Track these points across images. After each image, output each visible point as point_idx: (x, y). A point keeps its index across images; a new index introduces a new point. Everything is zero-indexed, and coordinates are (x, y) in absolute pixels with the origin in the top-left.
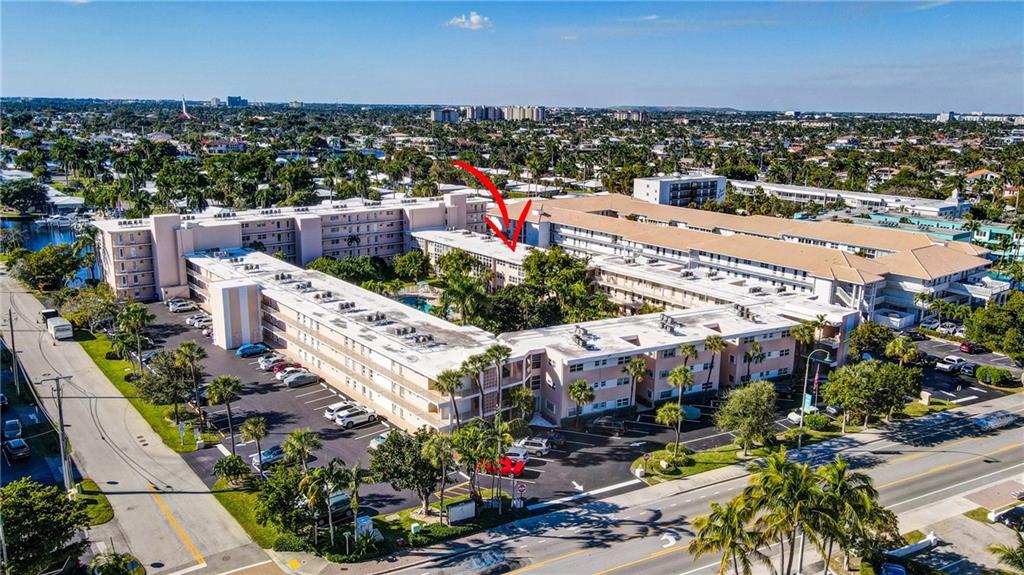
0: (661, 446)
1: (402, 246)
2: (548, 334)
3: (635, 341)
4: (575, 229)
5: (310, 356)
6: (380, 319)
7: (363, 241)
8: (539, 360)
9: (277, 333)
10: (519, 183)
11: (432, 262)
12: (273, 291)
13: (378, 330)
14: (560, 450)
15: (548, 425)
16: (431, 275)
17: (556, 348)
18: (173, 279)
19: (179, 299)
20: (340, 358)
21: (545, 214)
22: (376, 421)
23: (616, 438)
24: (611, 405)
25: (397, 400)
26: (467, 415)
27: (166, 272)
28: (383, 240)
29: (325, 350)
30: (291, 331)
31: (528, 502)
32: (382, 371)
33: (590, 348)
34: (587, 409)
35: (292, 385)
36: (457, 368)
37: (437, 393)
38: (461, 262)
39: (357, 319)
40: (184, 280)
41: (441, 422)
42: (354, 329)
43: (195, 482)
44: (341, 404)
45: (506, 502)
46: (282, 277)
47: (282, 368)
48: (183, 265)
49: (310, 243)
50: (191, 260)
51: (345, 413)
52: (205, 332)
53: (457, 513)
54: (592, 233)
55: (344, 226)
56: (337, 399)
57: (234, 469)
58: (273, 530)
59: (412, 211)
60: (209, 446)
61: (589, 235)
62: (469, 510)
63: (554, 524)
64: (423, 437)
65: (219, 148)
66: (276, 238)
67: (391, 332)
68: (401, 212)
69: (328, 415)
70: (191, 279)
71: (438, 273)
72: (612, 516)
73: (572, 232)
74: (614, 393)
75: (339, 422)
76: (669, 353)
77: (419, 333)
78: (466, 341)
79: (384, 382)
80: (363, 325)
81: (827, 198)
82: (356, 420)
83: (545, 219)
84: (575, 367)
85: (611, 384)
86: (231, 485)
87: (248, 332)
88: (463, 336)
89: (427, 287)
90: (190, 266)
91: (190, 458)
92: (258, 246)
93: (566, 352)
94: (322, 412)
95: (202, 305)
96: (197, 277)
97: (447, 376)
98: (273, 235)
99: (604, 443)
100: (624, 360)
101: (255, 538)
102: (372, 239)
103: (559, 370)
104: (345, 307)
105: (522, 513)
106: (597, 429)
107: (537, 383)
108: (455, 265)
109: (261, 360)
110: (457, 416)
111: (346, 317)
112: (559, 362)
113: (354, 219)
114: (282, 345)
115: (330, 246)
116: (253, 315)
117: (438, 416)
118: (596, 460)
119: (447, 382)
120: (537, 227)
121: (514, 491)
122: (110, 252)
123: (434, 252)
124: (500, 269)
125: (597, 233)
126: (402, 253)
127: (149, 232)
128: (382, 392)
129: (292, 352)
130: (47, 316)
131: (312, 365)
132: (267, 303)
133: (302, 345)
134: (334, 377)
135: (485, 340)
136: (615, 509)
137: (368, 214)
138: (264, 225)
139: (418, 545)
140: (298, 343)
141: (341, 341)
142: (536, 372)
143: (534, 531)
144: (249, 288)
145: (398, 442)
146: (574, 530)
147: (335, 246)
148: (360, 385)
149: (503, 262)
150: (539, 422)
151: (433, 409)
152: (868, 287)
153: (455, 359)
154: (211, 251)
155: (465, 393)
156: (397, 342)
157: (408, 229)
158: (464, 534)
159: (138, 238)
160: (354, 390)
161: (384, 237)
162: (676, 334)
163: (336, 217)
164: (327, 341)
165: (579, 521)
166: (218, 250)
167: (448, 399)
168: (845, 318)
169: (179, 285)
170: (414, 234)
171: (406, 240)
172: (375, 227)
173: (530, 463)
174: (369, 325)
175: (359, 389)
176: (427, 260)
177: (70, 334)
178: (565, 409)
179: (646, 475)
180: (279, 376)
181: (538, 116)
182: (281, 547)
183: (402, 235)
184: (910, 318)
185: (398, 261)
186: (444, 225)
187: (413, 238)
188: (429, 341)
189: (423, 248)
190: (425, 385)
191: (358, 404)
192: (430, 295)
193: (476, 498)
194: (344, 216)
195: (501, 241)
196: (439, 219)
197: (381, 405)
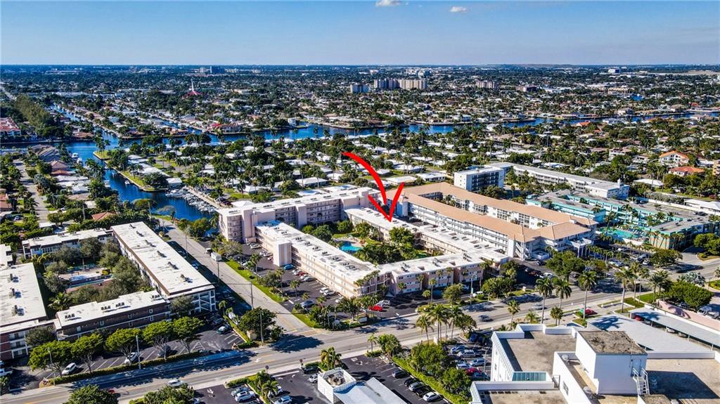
0: (427, 304)
1: (340, 216)
2: (393, 265)
3: (423, 269)
5: (311, 270)
6: (337, 259)
7: (323, 213)
8: (389, 275)
9: (298, 261)
10: (400, 162)
11: (354, 224)
12: (296, 245)
13: (336, 263)
14: (394, 304)
15: (391, 296)
16: (353, 231)
17: (395, 271)
18: (249, 234)
19: (252, 243)
20: (323, 272)
21: (406, 197)
22: (336, 294)
23: (413, 301)
24: (413, 290)
25: (343, 287)
26: (365, 293)
27: (247, 232)
28: (332, 213)
29: (318, 269)
30: (303, 260)
31: (382, 318)
32: (339, 277)
33: (406, 271)
34: (405, 291)
35: (307, 281)
36: (362, 278)
37: (356, 286)
38: (366, 227)
39: (329, 259)
40: (254, 235)
41: (358, 295)
42: (328, 262)
43: (286, 311)
44: (325, 288)
45: (376, 318)
46: (299, 239)
47: (302, 275)
48: (253, 228)
49: (303, 218)
50: (258, 227)
51: (327, 291)
52: (269, 259)
53: (361, 320)
55: (316, 207)
56: (323, 286)
57: (298, 307)
58: (314, 323)
59: (344, 200)
60: (286, 301)
62: (365, 319)
63: (389, 324)
64: (353, 299)
65: (227, 129)
66: (288, 215)
67: (341, 264)
68: (340, 200)
69: (321, 292)
70: (257, 235)
71: (355, 230)
72: (406, 323)
74: (414, 286)
75: (325, 294)
76: (434, 273)
77: (350, 264)
78: (365, 268)
79: (339, 281)
80: (331, 261)
81: (559, 180)
82: (330, 293)
83: (405, 200)
84: (401, 278)
85: (413, 283)
86: (297, 312)
87: (287, 260)
88: (365, 266)
89: (352, 237)
90: (256, 229)
91: (282, 304)
92: (281, 220)
93: (398, 273)
94: (319, 291)
95: (262, 246)
96: (260, 234)
97: (359, 281)
99: (409, 302)
100: (417, 275)
101: (308, 325)
102: (327, 213)
103: (395, 279)
104: (324, 253)
105: (380, 321)
106: (408, 298)
107: (389, 282)
108: (363, 228)
109: (293, 271)
110: (362, 293)
111: (325, 257)
112: (395, 276)
113: (319, 205)
114: (300, 265)
115: (310, 217)
116: (288, 253)
117: (357, 293)
118: (405, 307)
119: (360, 282)
120: (402, 204)
121: (379, 315)
122: (226, 224)
123: (354, 220)
124: (382, 230)
126: (341, 221)
127: (241, 216)
128: (339, 284)
129: (303, 268)
130: (210, 251)
131: (312, 274)
132: (293, 249)
133: (308, 266)
134: (321, 278)
135: (372, 267)
136: (408, 321)
137: (325, 202)
139: (351, 328)
140: (306, 265)
141: (324, 266)
142: (389, 279)
143: (383, 325)
144: (287, 244)
145: (345, 300)
146: (395, 325)
147: (312, 216)
148: (330, 282)
149: (384, 228)
150: (389, 295)
151: (355, 290)
152: (527, 244)
153: (362, 274)
154: (265, 223)
155: (365, 286)
156: (343, 268)
157: (343, 208)
158: (364, 325)
159: (236, 218)
160: (328, 283)
161: (332, 211)
162: (437, 266)
163: (312, 204)
164: (318, 266)
165: (396, 323)
166: (266, 222)
167: (360, 287)
168: (502, 260)
169: (251, 237)
170: (345, 211)
171: (342, 214)
172: (328, 208)
173: (384, 308)
174: (333, 261)
175: (330, 283)
176: (351, 224)
177: (221, 259)
178: (397, 291)
179: (419, 312)
180: (302, 277)
181: (422, 85)
182: (315, 327)
183: (340, 210)
184: (547, 255)
185: (339, 225)
186: (359, 206)
187: (345, 213)
188: (353, 268)
189: (350, 218)
190: (352, 283)
191: (330, 288)
192: (353, 241)
193: (367, 316)
194: (315, 204)
195: (384, 216)
196: (356, 203)
197: (337, 288)
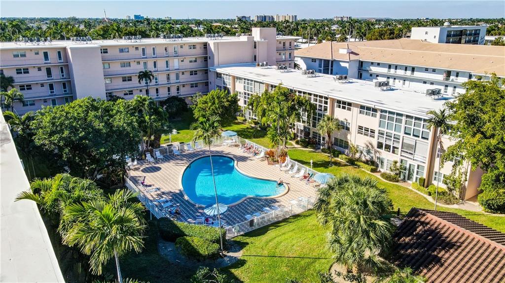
1: (207, 84)
4: (390, 67)
11: (241, 103)
16: (240, 119)
21: (352, 53)
28: (185, 78)
38: (286, 105)
54: (413, 70)
61: (409, 73)
66: (44, 72)
68: (204, 45)
71: (247, 116)
73: (384, 70)
83: (353, 57)
98: (39, 69)
102: (173, 77)
108: (278, 110)
120: (346, 65)
123: (242, 91)
125: (421, 70)
126: (206, 92)
138: (24, 56)
147: (127, 84)
157: (213, 65)
161: (187, 75)
170: (219, 70)
171: (212, 78)
172: (175, 63)
176: (235, 101)
183: (206, 72)
185: (200, 103)
186: (254, 61)
187: (219, 75)
189: (230, 87)
194: (137, 48)
196: (247, 55)
